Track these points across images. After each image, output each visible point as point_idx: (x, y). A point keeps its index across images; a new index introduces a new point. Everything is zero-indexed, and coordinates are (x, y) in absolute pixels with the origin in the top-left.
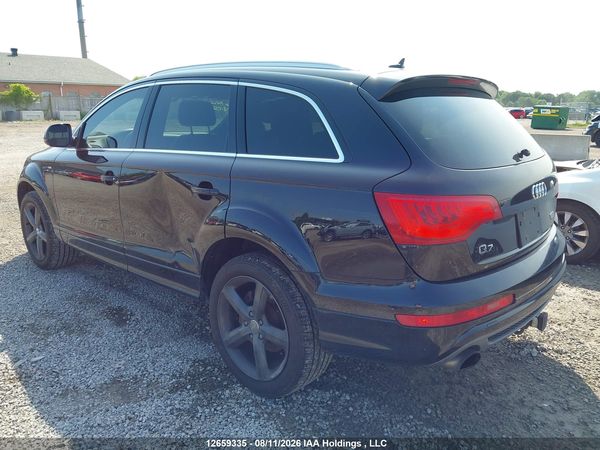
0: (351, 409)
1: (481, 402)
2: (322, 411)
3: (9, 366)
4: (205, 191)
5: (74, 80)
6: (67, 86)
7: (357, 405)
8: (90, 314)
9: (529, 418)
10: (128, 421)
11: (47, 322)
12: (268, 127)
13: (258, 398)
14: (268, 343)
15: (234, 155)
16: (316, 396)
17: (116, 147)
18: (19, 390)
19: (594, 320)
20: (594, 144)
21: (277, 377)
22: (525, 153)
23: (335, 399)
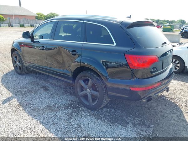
0: (115, 113)
1: (150, 112)
2: (107, 114)
3: (17, 102)
4: (74, 53)
5: (17, 14)
6: (15, 15)
7: (117, 112)
8: (36, 88)
9: (163, 115)
10: (54, 117)
11: (25, 90)
12: (91, 33)
13: (89, 110)
14: (92, 95)
15: (82, 43)
16: (105, 110)
17: (43, 39)
18: (21, 108)
19: (181, 90)
20: (182, 37)
21: (95, 105)
22: (165, 43)
23: (111, 111)
